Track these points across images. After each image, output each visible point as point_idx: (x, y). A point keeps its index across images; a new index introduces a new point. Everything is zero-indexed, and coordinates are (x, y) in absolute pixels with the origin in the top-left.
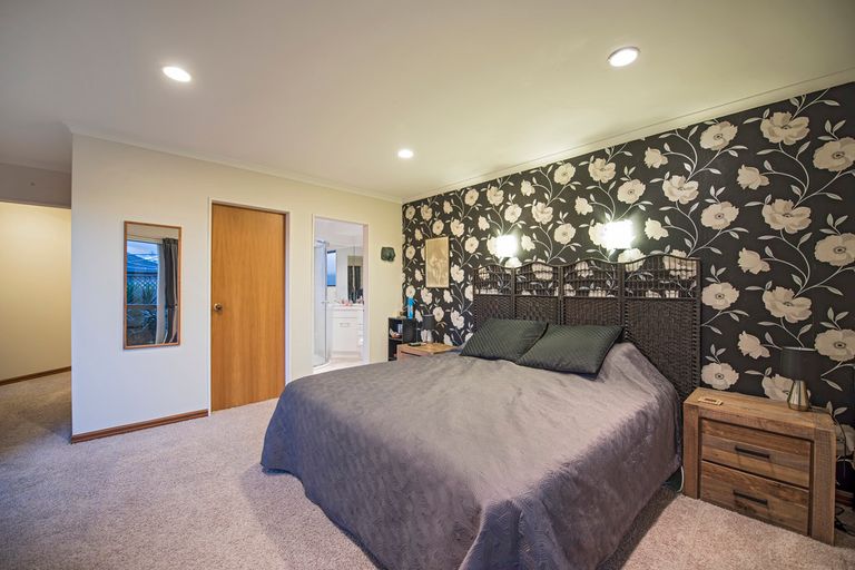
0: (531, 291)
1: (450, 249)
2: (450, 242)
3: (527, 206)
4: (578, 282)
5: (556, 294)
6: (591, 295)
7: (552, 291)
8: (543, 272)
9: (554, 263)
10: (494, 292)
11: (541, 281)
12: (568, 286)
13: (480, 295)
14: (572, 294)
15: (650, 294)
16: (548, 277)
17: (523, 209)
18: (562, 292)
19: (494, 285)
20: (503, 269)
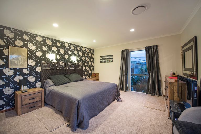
0: (59, 68)
1: (28, 53)
2: (28, 51)
3: (58, 48)
4: (69, 66)
5: (65, 68)
6: (71, 68)
7: (64, 68)
8: (62, 64)
9: (64, 62)
10: (48, 69)
11: (61, 66)
12: (67, 67)
13: (43, 70)
14: (68, 68)
15: (78, 68)
16: (63, 65)
17: (57, 49)
18: (66, 68)
19: (48, 67)
20: (52, 62)
